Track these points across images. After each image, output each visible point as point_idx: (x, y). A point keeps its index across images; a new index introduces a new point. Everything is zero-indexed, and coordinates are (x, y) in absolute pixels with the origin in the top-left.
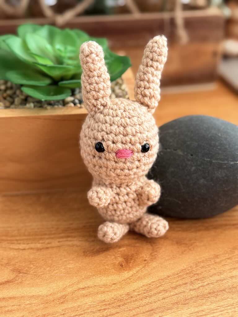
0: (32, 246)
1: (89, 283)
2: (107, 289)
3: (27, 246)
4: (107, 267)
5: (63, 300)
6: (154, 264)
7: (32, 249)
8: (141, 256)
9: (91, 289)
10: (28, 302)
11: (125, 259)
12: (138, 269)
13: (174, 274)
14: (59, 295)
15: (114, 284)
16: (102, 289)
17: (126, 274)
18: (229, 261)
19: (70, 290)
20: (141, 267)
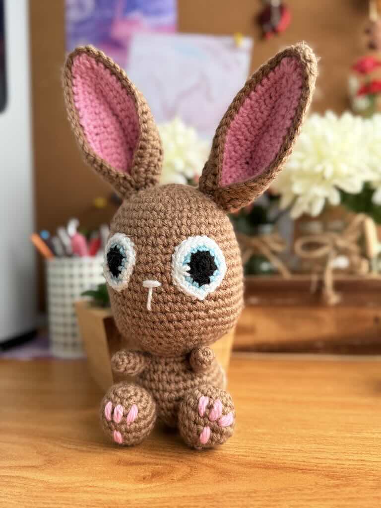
0: (79, 448)
1: (101, 484)
2: (111, 492)
3: (74, 447)
4: (129, 476)
5: (65, 490)
6: (179, 484)
7: (76, 449)
8: (172, 475)
9: (97, 489)
10: (34, 484)
11: (153, 474)
12: (158, 484)
13: (191, 496)
14: (65, 486)
15: (123, 490)
16: (106, 491)
17: (142, 486)
18: (267, 498)
19: (78, 484)
20: (163, 483)
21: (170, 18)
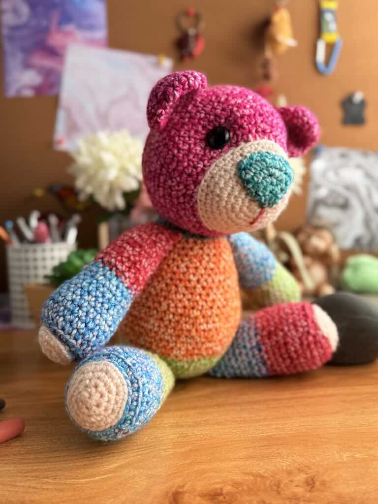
21: (101, 34)
